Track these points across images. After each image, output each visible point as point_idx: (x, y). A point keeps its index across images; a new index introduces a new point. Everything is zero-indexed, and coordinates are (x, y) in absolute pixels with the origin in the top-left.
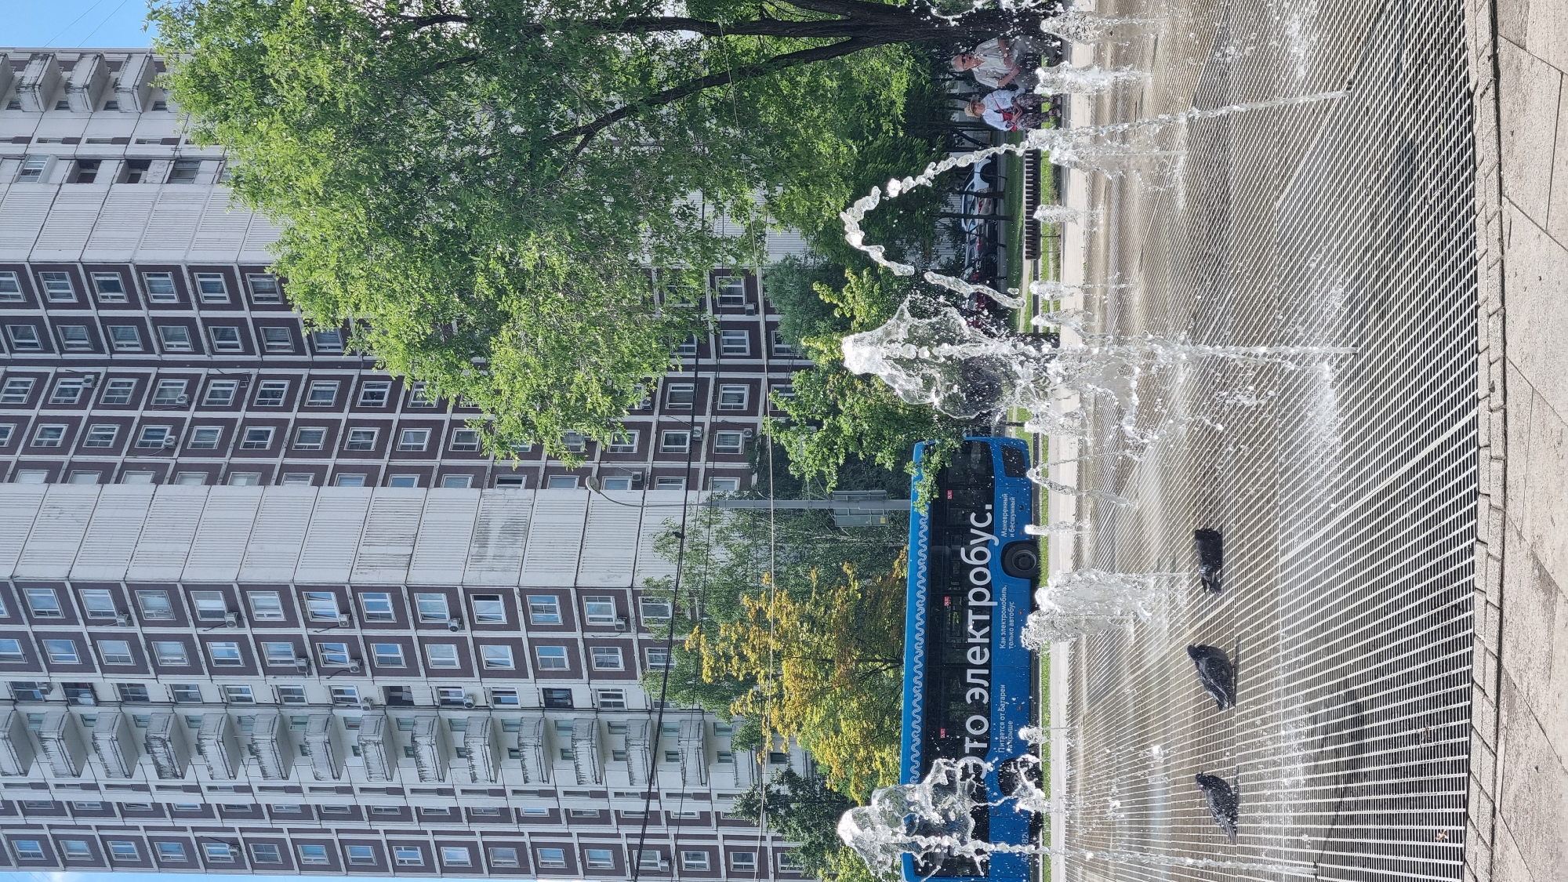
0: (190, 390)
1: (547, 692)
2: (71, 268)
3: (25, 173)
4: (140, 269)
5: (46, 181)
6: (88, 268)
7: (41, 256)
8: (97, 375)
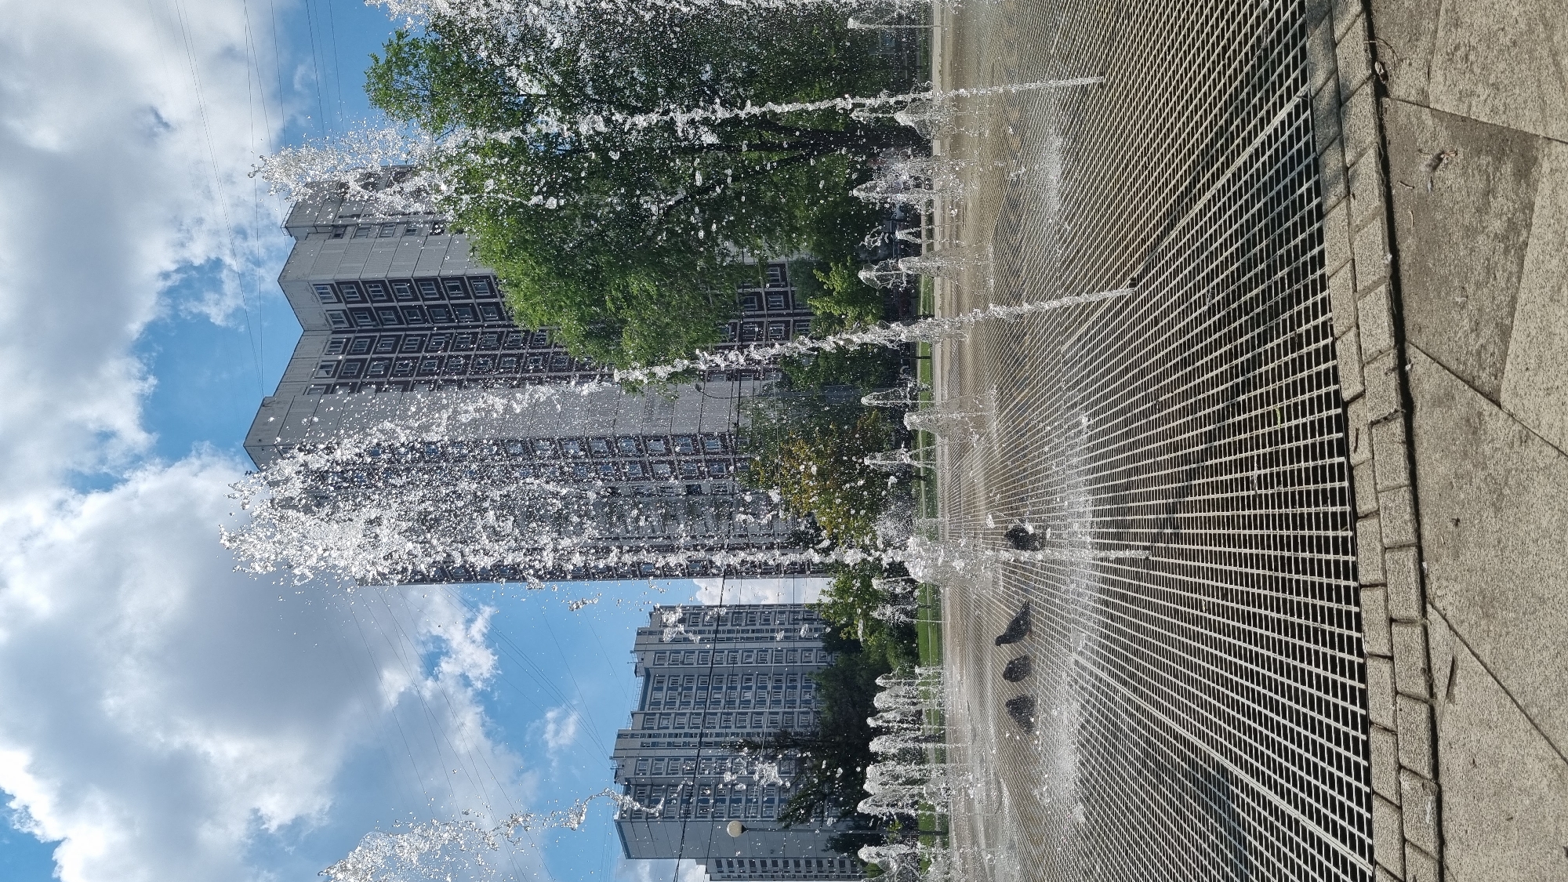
0: (499, 340)
1: (688, 487)
2: (435, 279)
3: (408, 231)
4: (469, 278)
5: (419, 235)
6: (443, 279)
7: (419, 274)
8: (452, 334)
